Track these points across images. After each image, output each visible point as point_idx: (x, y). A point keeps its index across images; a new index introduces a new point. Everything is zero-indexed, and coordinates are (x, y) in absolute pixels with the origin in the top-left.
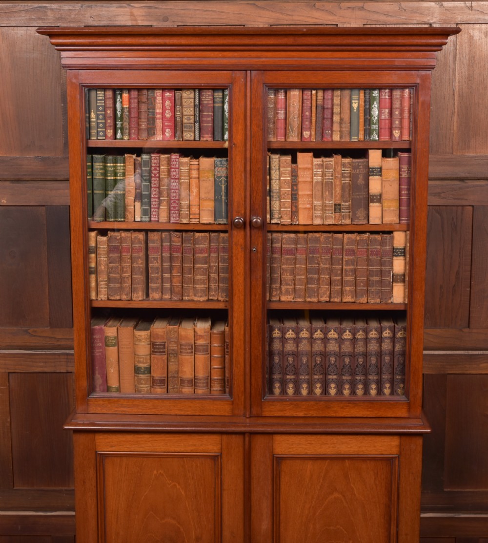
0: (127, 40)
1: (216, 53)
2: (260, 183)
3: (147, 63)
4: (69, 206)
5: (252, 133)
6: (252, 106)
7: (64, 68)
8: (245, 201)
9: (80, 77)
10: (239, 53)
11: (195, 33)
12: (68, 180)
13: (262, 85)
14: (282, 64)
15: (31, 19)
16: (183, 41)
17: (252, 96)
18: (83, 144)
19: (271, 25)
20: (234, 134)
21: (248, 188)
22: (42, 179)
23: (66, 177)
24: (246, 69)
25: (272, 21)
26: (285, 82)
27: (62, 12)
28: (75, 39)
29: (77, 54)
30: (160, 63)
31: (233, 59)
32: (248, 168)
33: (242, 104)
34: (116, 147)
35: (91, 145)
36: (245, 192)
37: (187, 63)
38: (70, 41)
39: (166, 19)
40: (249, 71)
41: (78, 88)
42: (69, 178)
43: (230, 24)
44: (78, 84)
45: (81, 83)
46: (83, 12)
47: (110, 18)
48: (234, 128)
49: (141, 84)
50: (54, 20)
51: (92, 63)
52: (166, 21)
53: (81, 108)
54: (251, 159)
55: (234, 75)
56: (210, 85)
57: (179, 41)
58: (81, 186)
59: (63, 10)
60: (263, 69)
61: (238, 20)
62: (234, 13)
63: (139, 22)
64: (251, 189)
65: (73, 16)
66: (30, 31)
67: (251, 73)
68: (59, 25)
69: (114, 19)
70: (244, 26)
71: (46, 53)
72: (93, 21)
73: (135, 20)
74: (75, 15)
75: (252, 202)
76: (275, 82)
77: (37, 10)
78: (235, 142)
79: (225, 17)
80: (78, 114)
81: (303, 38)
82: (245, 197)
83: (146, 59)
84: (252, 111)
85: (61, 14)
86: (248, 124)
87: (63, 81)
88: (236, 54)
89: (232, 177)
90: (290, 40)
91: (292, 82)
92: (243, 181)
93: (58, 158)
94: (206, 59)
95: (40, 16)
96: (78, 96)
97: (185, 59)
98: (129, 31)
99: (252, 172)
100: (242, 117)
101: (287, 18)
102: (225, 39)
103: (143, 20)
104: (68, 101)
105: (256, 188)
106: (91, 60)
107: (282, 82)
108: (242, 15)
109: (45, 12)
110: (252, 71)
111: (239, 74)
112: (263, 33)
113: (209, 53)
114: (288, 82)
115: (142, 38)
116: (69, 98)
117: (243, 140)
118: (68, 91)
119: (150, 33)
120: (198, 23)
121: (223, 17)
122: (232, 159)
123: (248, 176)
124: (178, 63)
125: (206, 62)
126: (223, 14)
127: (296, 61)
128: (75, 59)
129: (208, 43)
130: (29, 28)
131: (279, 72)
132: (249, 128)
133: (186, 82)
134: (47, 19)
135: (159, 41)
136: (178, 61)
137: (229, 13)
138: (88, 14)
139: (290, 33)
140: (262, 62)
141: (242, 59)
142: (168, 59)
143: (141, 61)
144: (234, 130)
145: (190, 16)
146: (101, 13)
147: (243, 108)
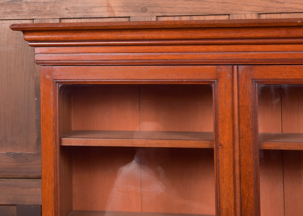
0: (104, 35)
1: (199, 47)
2: (252, 189)
3: (124, 59)
4: (41, 206)
5: (241, 133)
6: (241, 104)
7: (37, 64)
8: (235, 209)
9: (54, 73)
10: (225, 46)
11: (176, 27)
12: (40, 178)
13: (251, 81)
14: (273, 58)
15: (5, 13)
16: (163, 35)
17: (240, 93)
18: (56, 143)
19: (259, 14)
20: (220, 133)
21: (238, 195)
22: (14, 177)
23: (38, 175)
24: (233, 63)
25: (260, 10)
26: (278, 78)
27: (37, 4)
28: (49, 34)
29: (52, 50)
30: (137, 58)
31: (218, 53)
32: (237, 172)
33: (229, 101)
34: (90, 145)
35: (64, 144)
36: (235, 199)
37: (167, 58)
38: (44, 36)
39: (144, 10)
40: (236, 66)
41: (52, 84)
42: (41, 176)
43: (214, 13)
44: (52, 80)
45: (55, 80)
46: (58, 5)
47: (86, 10)
48: (220, 127)
49: (118, 80)
50: (30, 13)
51: (67, 58)
52: (145, 12)
53: (55, 105)
54: (240, 162)
55: (218, 70)
56: (192, 81)
57: (158, 35)
58: (53, 188)
59: (38, 2)
60: (252, 64)
61: (222, 10)
62: (217, 2)
63: (116, 13)
64: (241, 196)
65: (48, 9)
66: (4, 25)
67: (237, 68)
68: (33, 18)
69: (90, 11)
70: (229, 15)
71: (20, 47)
72: (69, 13)
73: (112, 12)
74: (51, 8)
75: (243, 211)
76: (266, 77)
77: (12, 3)
78: (222, 143)
79: (207, 6)
80: (52, 112)
81: (298, 30)
82: (235, 204)
83: (123, 54)
84: (240, 109)
85: (36, 7)
86: (236, 123)
87: (37, 75)
88: (221, 48)
89: (219, 181)
90: (282, 33)
91: (285, 78)
92: (232, 186)
93: (30, 154)
94: (188, 53)
95: (15, 10)
96: (52, 93)
97: (165, 54)
98: (105, 26)
99: (242, 176)
100: (229, 115)
101: (277, 5)
102: (209, 32)
103: (120, 11)
104: (41, 98)
105: (247, 195)
106: (65, 55)
107: (274, 77)
108: (226, 4)
109: (20, 5)
110: (239, 66)
111: (224, 69)
112: (251, 26)
113: (191, 47)
114: (280, 78)
115: (119, 33)
116: (42, 95)
117: (231, 141)
118: (41, 88)
119: (127, 27)
120: (179, 13)
121: (205, 7)
122: (219, 161)
123: (238, 181)
124: (158, 58)
125: (187, 57)
126: (206, 3)
127: (290, 54)
128: (49, 55)
129: (189, 37)
130: (4, 21)
131: (270, 66)
132: (237, 127)
133: (167, 78)
134: (22, 12)
135: (138, 35)
136: (157, 56)
137: (212, 2)
138: (64, 7)
139: (283, 25)
140: (251, 56)
141: (229, 53)
142: (147, 54)
143: (118, 56)
144: (220, 129)
145: (170, 6)
146: (76, 5)
147: (230, 106)
